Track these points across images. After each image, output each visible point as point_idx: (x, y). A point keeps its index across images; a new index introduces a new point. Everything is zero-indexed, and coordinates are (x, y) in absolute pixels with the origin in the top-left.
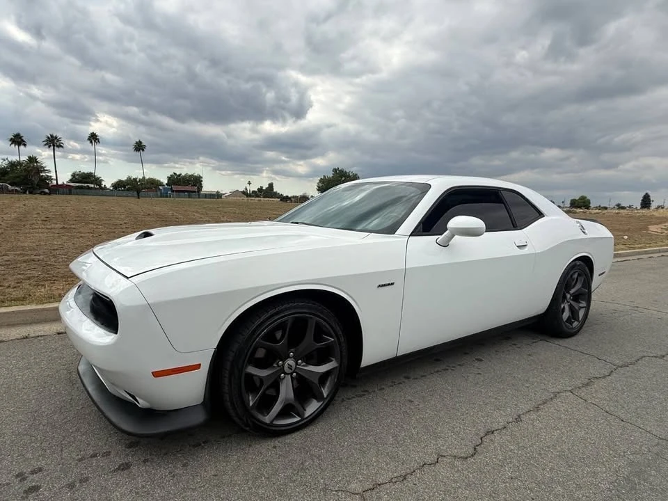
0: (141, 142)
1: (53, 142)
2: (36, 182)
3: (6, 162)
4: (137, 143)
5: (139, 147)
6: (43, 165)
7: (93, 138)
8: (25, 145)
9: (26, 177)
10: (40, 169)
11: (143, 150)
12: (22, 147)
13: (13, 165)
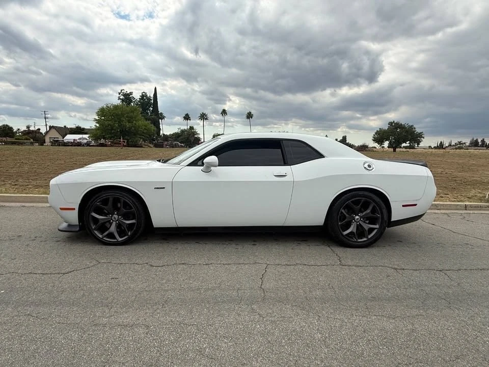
0: (250, 113)
1: (203, 117)
2: (192, 141)
3: (180, 130)
4: (248, 113)
5: (249, 116)
6: (196, 131)
7: (224, 112)
8: (190, 120)
9: (188, 138)
10: (195, 133)
11: (251, 118)
12: (189, 121)
13: (183, 131)
